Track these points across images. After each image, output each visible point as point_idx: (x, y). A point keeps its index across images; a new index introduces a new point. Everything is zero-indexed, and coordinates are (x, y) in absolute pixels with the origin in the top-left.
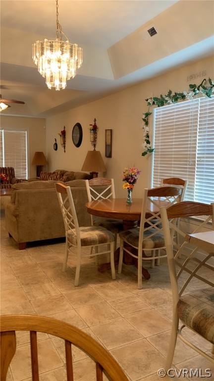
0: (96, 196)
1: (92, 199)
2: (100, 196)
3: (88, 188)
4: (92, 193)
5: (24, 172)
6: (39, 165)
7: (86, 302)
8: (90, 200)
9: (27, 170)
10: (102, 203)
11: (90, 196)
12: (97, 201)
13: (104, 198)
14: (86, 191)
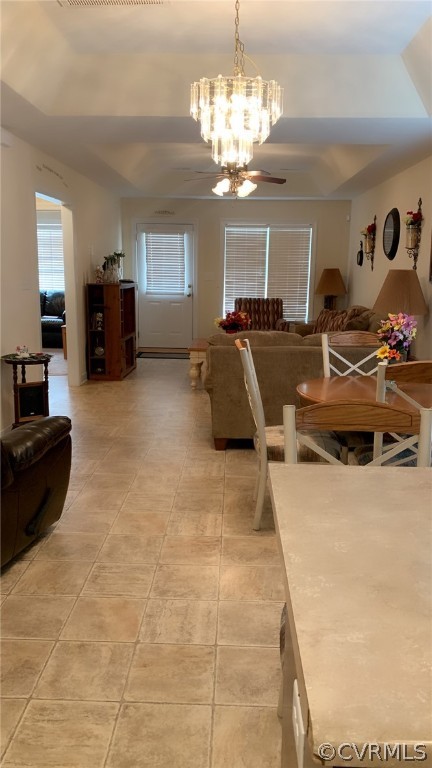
0: (343, 368)
1: (333, 373)
2: (354, 367)
3: (326, 350)
4: (334, 360)
5: (301, 309)
6: (330, 294)
7: (250, 559)
8: (327, 374)
9: (307, 305)
10: (359, 383)
11: (327, 366)
12: (345, 379)
13: (364, 374)
14: (321, 354)
